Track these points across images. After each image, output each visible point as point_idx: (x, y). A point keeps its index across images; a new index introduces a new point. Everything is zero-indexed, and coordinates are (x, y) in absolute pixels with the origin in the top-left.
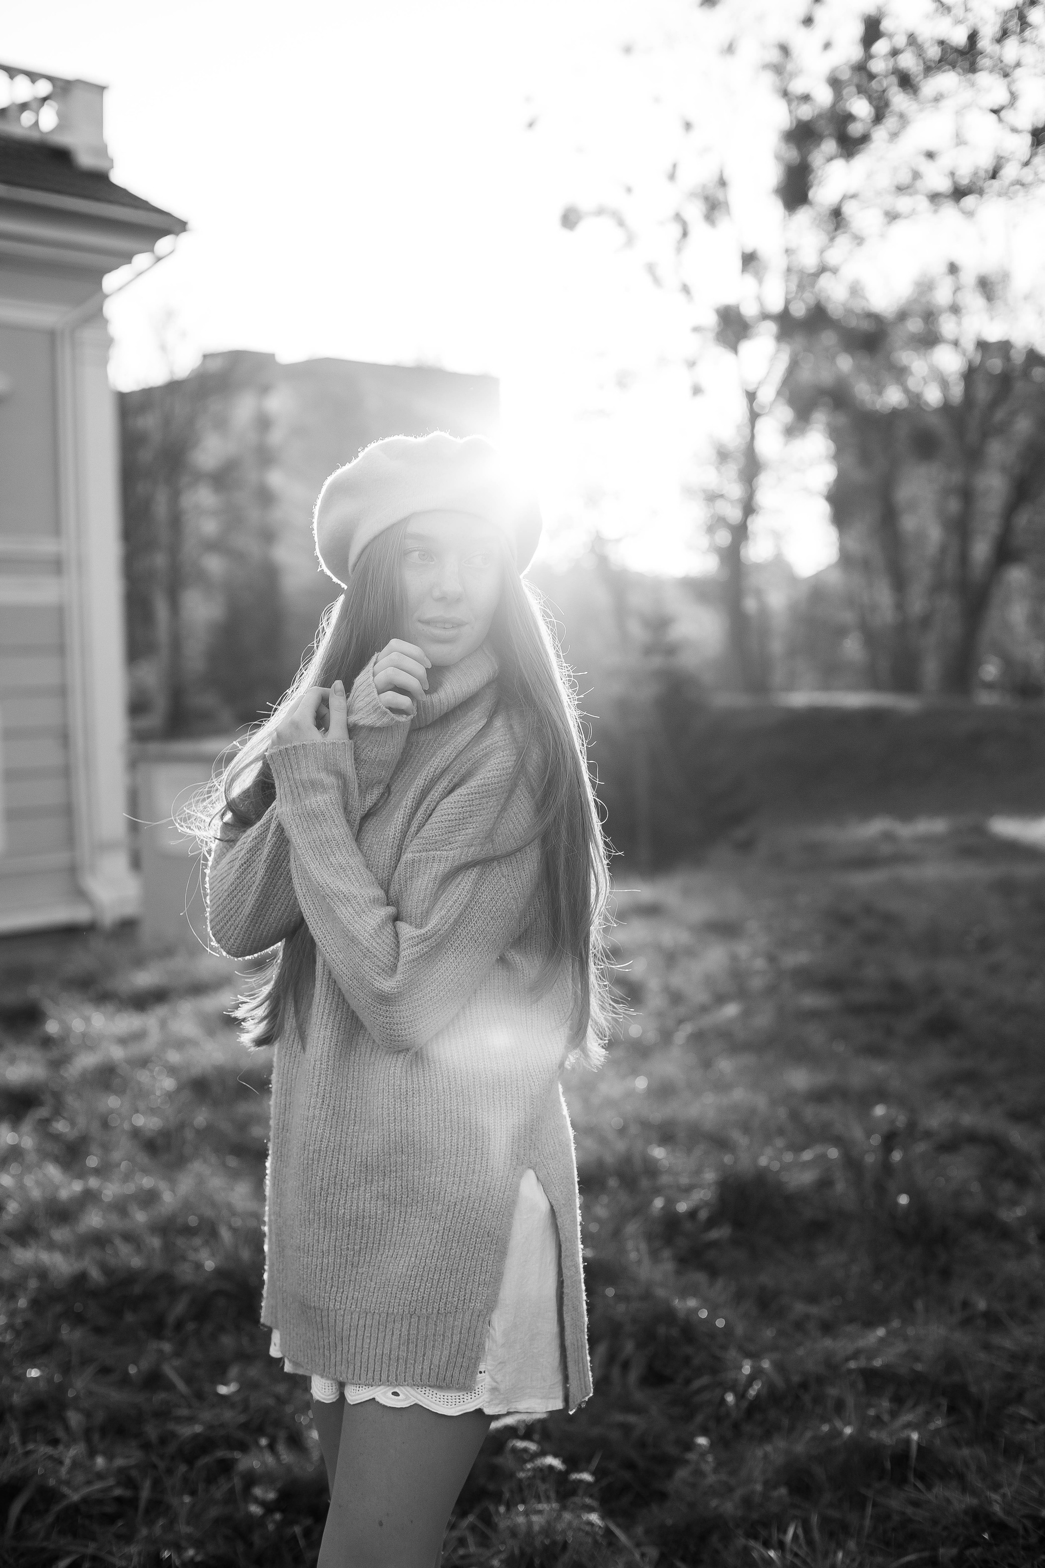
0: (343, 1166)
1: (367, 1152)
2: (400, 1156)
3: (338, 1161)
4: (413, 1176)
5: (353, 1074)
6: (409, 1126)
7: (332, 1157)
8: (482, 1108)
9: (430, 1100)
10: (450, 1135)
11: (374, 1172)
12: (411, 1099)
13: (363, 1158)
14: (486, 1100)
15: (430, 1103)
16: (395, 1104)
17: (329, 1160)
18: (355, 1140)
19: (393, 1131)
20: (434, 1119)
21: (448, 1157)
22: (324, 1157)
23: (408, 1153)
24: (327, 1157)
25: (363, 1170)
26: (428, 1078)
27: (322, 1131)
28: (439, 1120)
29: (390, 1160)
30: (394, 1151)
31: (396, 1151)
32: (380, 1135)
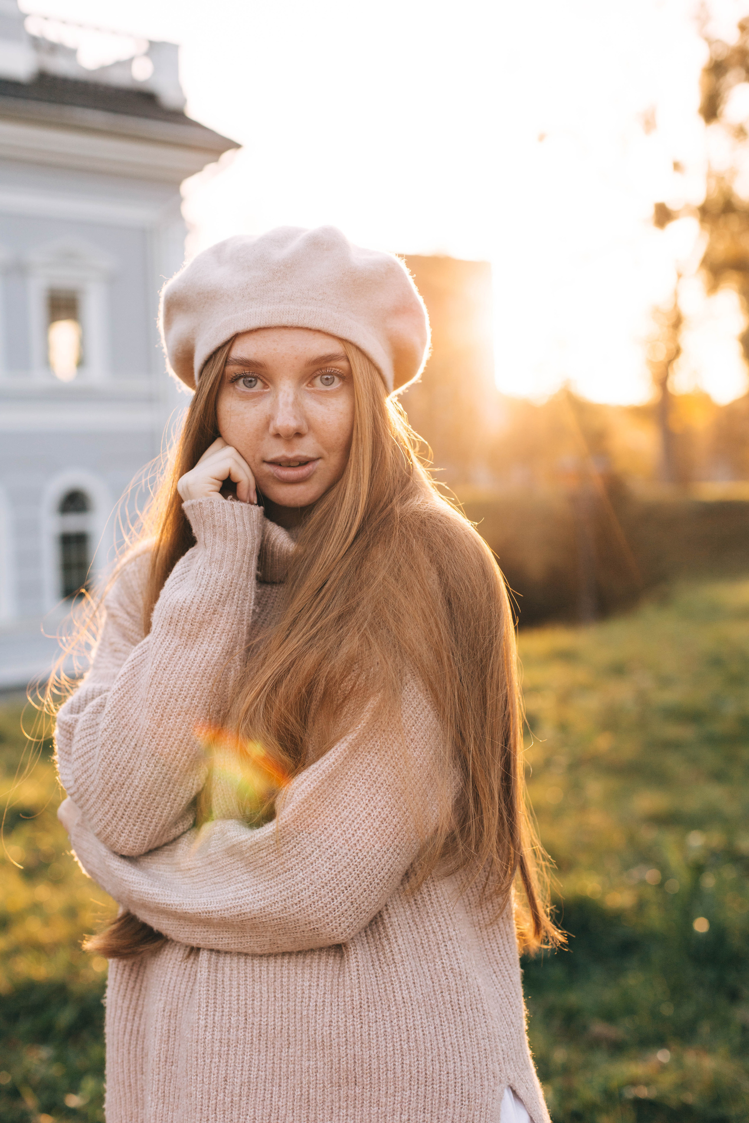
0: (279, 1101)
1: (309, 1083)
2: (353, 1088)
3: (272, 1093)
4: (369, 1114)
5: (282, 981)
6: (364, 1050)
7: (265, 1090)
8: (448, 1019)
9: (388, 1014)
10: (416, 1059)
11: (318, 1108)
12: (366, 1013)
13: (304, 1090)
14: (451, 1009)
15: (388, 1019)
16: (346, 1021)
17: (260, 1094)
18: (291, 1066)
19: (344, 1056)
20: (395, 1040)
21: (416, 1087)
22: (254, 1091)
23: (363, 1084)
24: (258, 1091)
25: (303, 1105)
26: (383, 986)
27: (249, 1057)
28: (401, 1040)
29: (339, 1092)
30: (345, 1080)
31: (347, 1081)
32: (326, 1061)
